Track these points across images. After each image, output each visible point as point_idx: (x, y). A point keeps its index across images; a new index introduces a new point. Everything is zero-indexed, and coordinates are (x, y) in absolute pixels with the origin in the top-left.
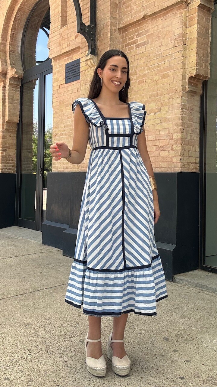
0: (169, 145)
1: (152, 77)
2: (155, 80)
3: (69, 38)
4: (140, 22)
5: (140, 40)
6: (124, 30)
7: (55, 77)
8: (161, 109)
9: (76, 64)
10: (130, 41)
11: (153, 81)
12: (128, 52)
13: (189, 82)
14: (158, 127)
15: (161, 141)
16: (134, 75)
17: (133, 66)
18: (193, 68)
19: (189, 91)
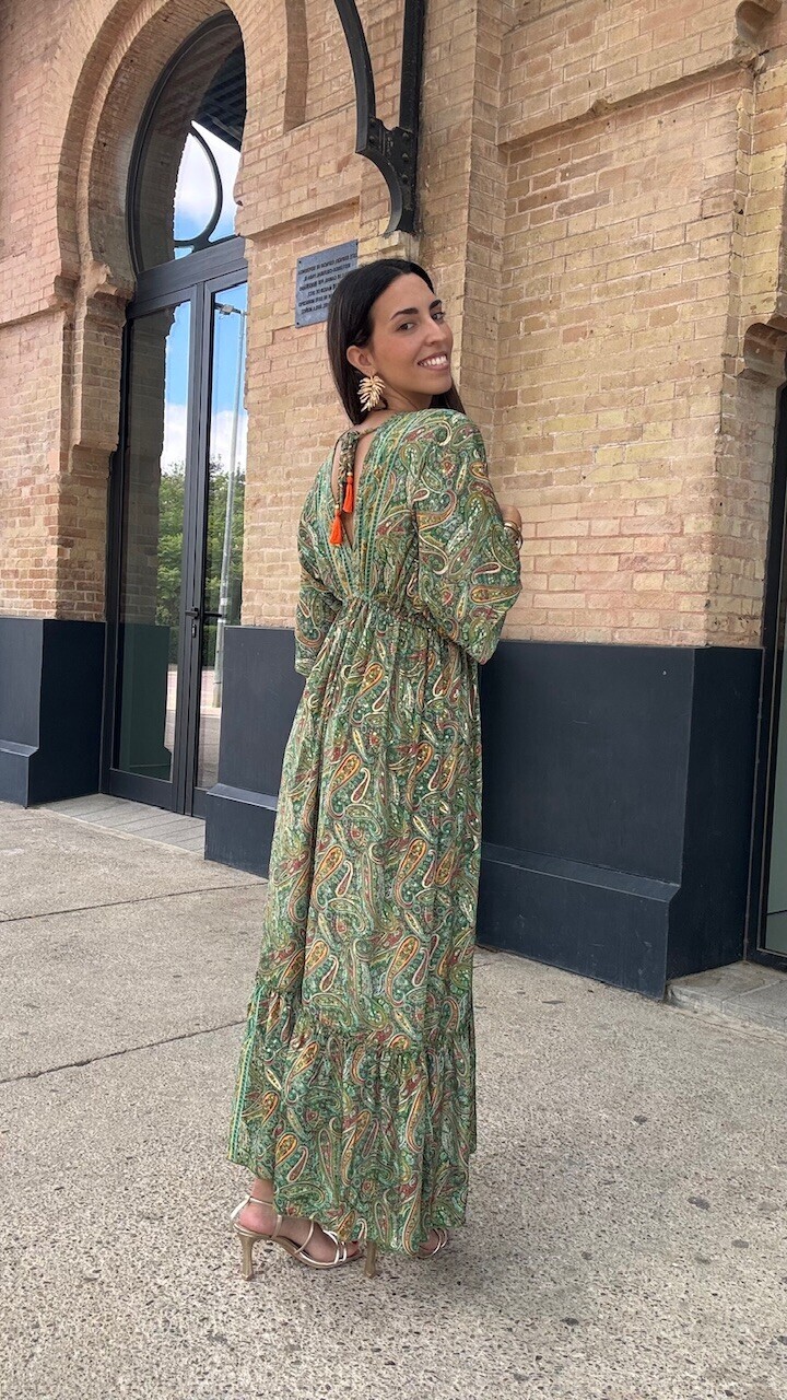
0: (668, 555)
1: (615, 317)
2: (625, 329)
3: (315, 170)
4: (578, 128)
5: (577, 188)
6: (517, 150)
7: (259, 301)
8: (642, 432)
9: (338, 261)
10: (539, 191)
11: (619, 334)
12: (532, 227)
13: (748, 344)
14: (630, 492)
15: (638, 541)
16: (552, 308)
17: (547, 278)
18: (766, 295)
19: (745, 374)
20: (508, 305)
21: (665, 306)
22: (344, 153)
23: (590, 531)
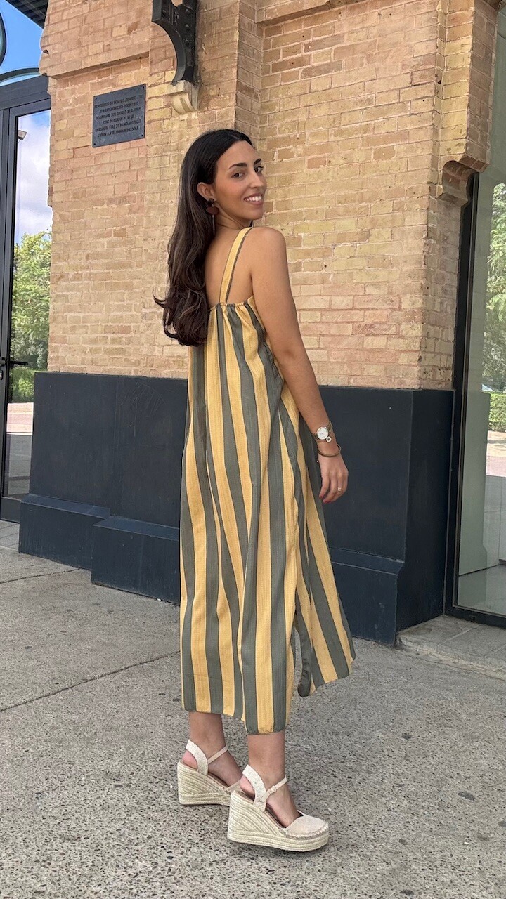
0: (390, 323)
1: (347, 152)
2: (355, 161)
3: (109, 31)
4: (317, 14)
5: (317, 58)
6: (273, 25)
7: (62, 125)
8: (369, 235)
9: (127, 100)
10: (288, 58)
11: (351, 164)
12: (282, 84)
13: (445, 175)
14: (360, 278)
15: (367, 313)
16: (298, 143)
17: (295, 121)
18: (458, 141)
19: (443, 197)
20: (265, 139)
21: (385, 146)
22: (133, 19)
23: (330, 304)
